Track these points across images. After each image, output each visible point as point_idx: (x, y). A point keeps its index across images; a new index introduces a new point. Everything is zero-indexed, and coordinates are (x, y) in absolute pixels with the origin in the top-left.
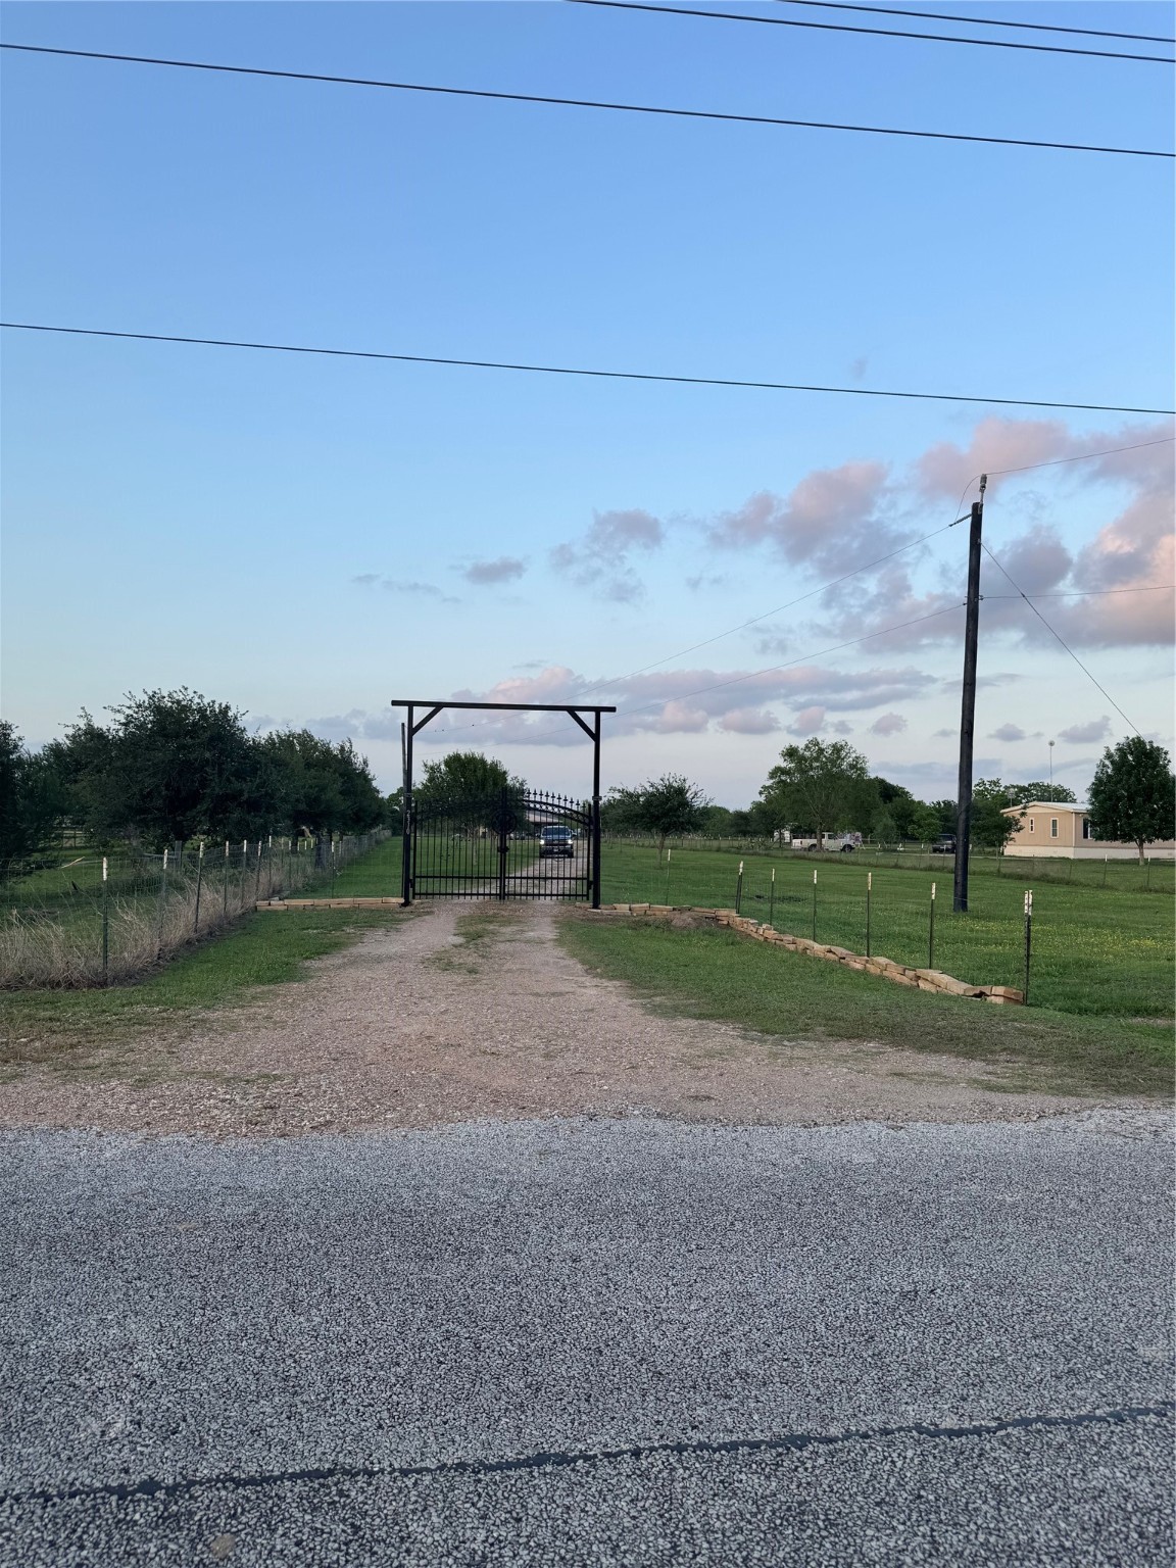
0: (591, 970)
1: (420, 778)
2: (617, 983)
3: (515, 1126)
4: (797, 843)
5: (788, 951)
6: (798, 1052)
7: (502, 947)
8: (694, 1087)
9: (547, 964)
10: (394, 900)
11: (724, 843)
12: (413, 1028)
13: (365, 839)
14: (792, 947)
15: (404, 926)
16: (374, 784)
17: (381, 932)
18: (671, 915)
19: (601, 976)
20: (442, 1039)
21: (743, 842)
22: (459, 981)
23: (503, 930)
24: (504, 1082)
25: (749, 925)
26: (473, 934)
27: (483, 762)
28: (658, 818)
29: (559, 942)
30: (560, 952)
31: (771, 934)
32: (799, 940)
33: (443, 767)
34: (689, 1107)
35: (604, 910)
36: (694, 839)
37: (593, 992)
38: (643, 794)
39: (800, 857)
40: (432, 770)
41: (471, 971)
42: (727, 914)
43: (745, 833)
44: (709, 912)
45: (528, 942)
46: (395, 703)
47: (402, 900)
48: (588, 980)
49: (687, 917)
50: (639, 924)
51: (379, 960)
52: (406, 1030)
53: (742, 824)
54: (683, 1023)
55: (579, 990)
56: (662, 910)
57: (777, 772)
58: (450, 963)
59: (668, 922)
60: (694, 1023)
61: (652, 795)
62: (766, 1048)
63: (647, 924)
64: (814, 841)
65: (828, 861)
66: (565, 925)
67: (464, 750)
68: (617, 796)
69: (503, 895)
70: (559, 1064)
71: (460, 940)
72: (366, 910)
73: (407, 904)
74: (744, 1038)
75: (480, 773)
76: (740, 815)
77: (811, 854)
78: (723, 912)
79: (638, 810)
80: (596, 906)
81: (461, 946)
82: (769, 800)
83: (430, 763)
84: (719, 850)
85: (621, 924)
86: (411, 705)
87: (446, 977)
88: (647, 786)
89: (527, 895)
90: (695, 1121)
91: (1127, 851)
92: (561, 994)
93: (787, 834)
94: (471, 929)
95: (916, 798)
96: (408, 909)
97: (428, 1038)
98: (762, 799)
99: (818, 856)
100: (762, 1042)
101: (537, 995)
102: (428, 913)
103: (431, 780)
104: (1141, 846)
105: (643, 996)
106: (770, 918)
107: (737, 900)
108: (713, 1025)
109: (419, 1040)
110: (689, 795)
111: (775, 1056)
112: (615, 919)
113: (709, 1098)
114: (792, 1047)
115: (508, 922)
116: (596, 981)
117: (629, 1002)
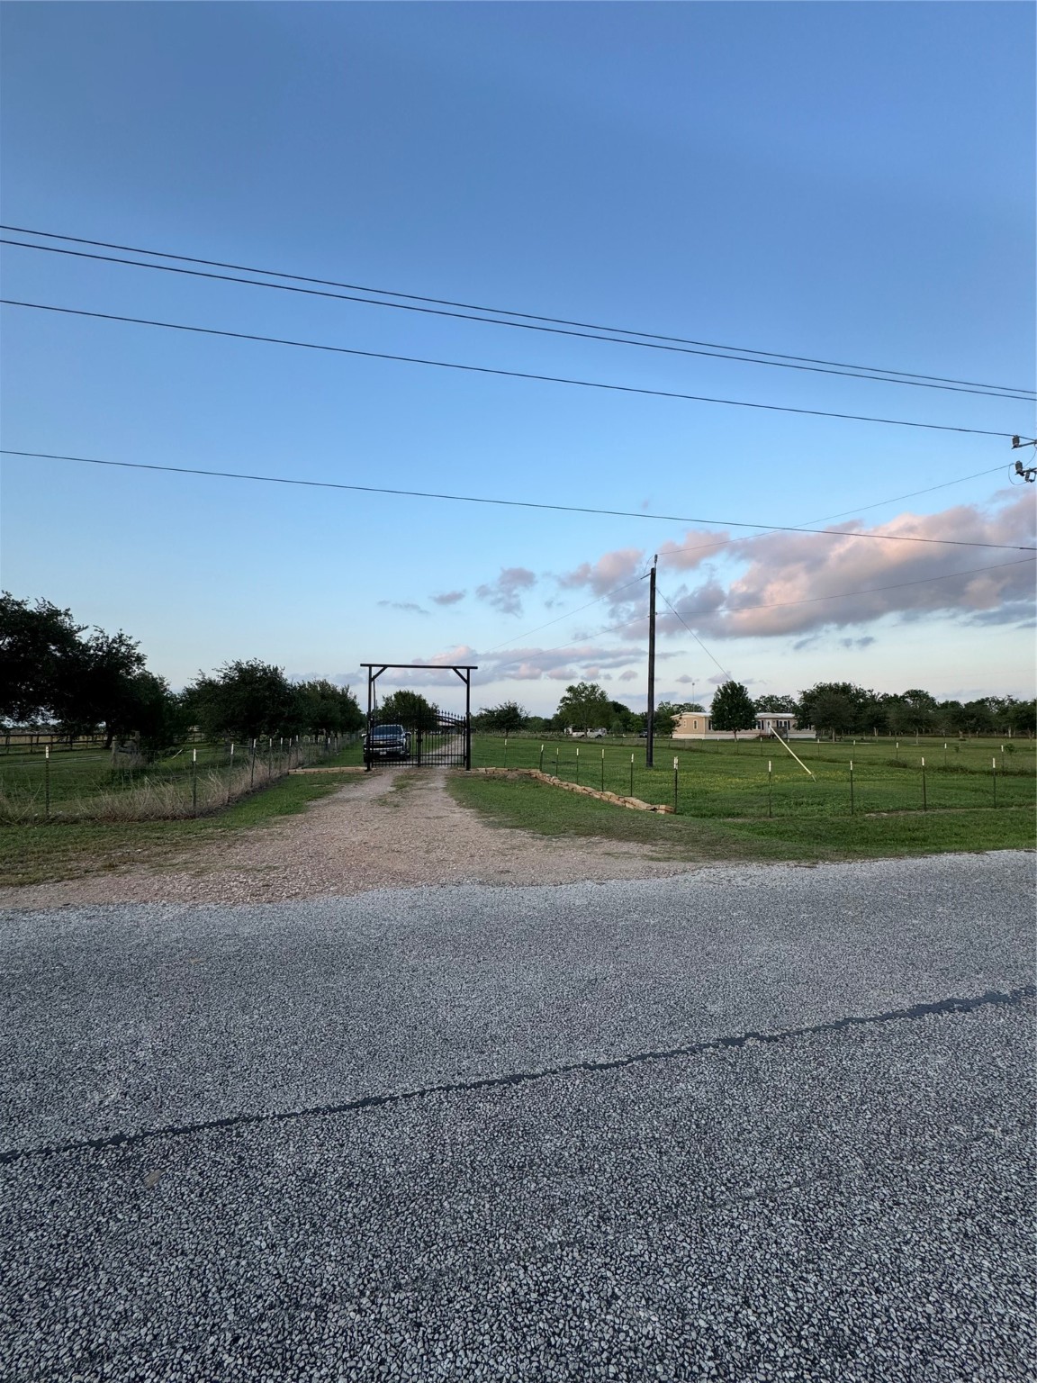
0: (460, 804)
1: (381, 704)
2: (472, 810)
3: (400, 892)
4: (575, 734)
5: (565, 790)
6: (559, 844)
7: (414, 792)
8: (502, 866)
9: (437, 801)
10: (362, 768)
11: (539, 735)
12: (356, 839)
13: (354, 736)
14: (566, 788)
15: (366, 781)
16: (359, 707)
17: (352, 786)
18: (507, 773)
19: (464, 807)
20: (372, 844)
21: (548, 734)
22: (388, 811)
23: (418, 783)
24: (400, 866)
25: (546, 777)
26: (400, 787)
27: (413, 695)
28: (504, 723)
29: (445, 789)
30: (445, 795)
31: (557, 781)
32: (570, 784)
33: (393, 698)
34: (497, 877)
35: (472, 771)
36: (524, 733)
37: (459, 815)
38: (496, 711)
39: (577, 741)
40: (388, 700)
41: (396, 806)
42: (536, 772)
43: (550, 730)
44: (526, 771)
45: (430, 789)
46: (362, 665)
47: (366, 768)
48: (457, 809)
49: (515, 774)
50: (489, 778)
51: (348, 801)
52: (353, 840)
53: (547, 725)
54: (502, 831)
55: (451, 815)
56: (502, 771)
57: (564, 699)
58: (385, 802)
59: (505, 777)
60: (508, 831)
61: (501, 711)
62: (543, 843)
63: (494, 778)
64: (583, 733)
65: (589, 743)
66: (450, 779)
67: (403, 689)
68: (484, 712)
69: (419, 765)
70: (433, 856)
71: (394, 789)
72: (347, 774)
73: (369, 770)
74: (533, 838)
75: (411, 701)
76: (547, 721)
77: (582, 740)
78: (533, 771)
79: (494, 719)
80: (468, 769)
81: (393, 792)
82: (561, 714)
83: (386, 697)
84: (536, 738)
85: (480, 778)
86: (370, 666)
87: (382, 809)
88: (499, 707)
89: (432, 764)
90: (498, 885)
91: (728, 735)
92: (441, 817)
93: (570, 730)
94: (400, 783)
95: (632, 711)
96: (369, 773)
97: (365, 843)
98: (558, 712)
99: (584, 741)
100: (541, 839)
101: (429, 818)
102: (380, 775)
103: (387, 705)
104: (735, 733)
105: (484, 817)
106: (557, 773)
107: (540, 764)
108: (518, 831)
109: (360, 845)
110: (519, 711)
111: (547, 847)
112: (477, 776)
113: (508, 872)
114: (556, 842)
115: (421, 779)
116: (461, 809)
117: (477, 820)
